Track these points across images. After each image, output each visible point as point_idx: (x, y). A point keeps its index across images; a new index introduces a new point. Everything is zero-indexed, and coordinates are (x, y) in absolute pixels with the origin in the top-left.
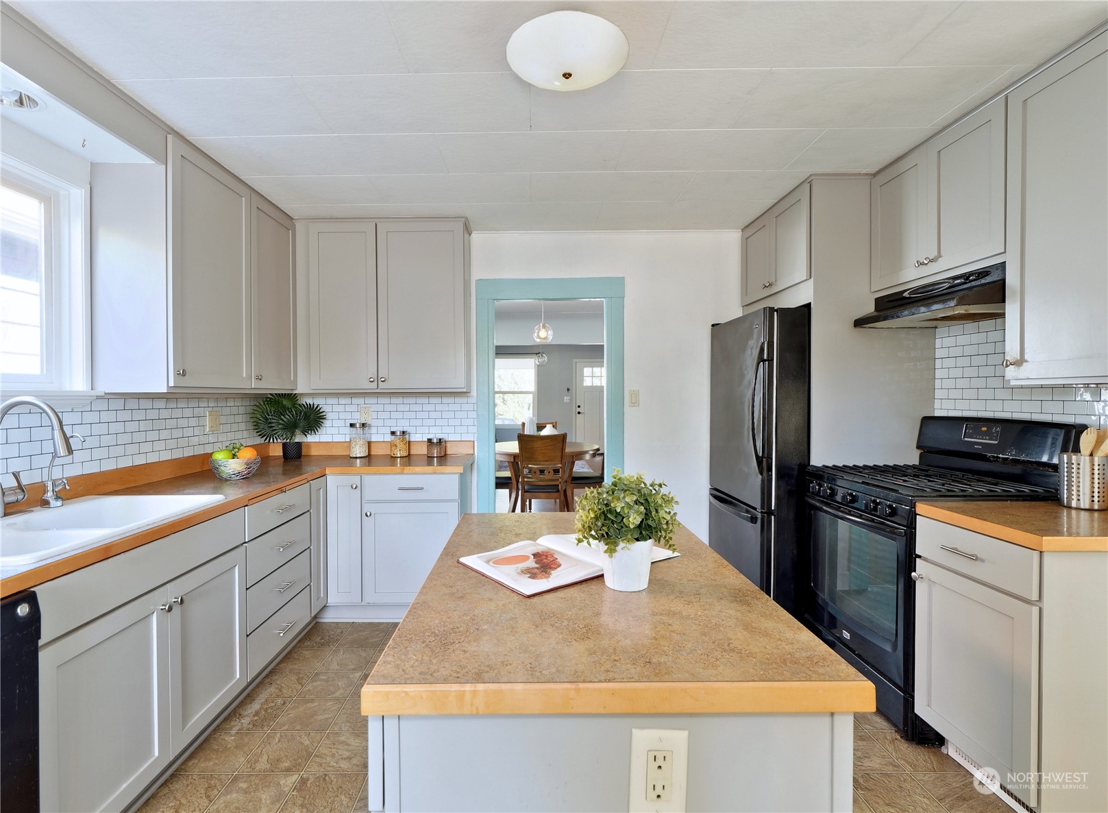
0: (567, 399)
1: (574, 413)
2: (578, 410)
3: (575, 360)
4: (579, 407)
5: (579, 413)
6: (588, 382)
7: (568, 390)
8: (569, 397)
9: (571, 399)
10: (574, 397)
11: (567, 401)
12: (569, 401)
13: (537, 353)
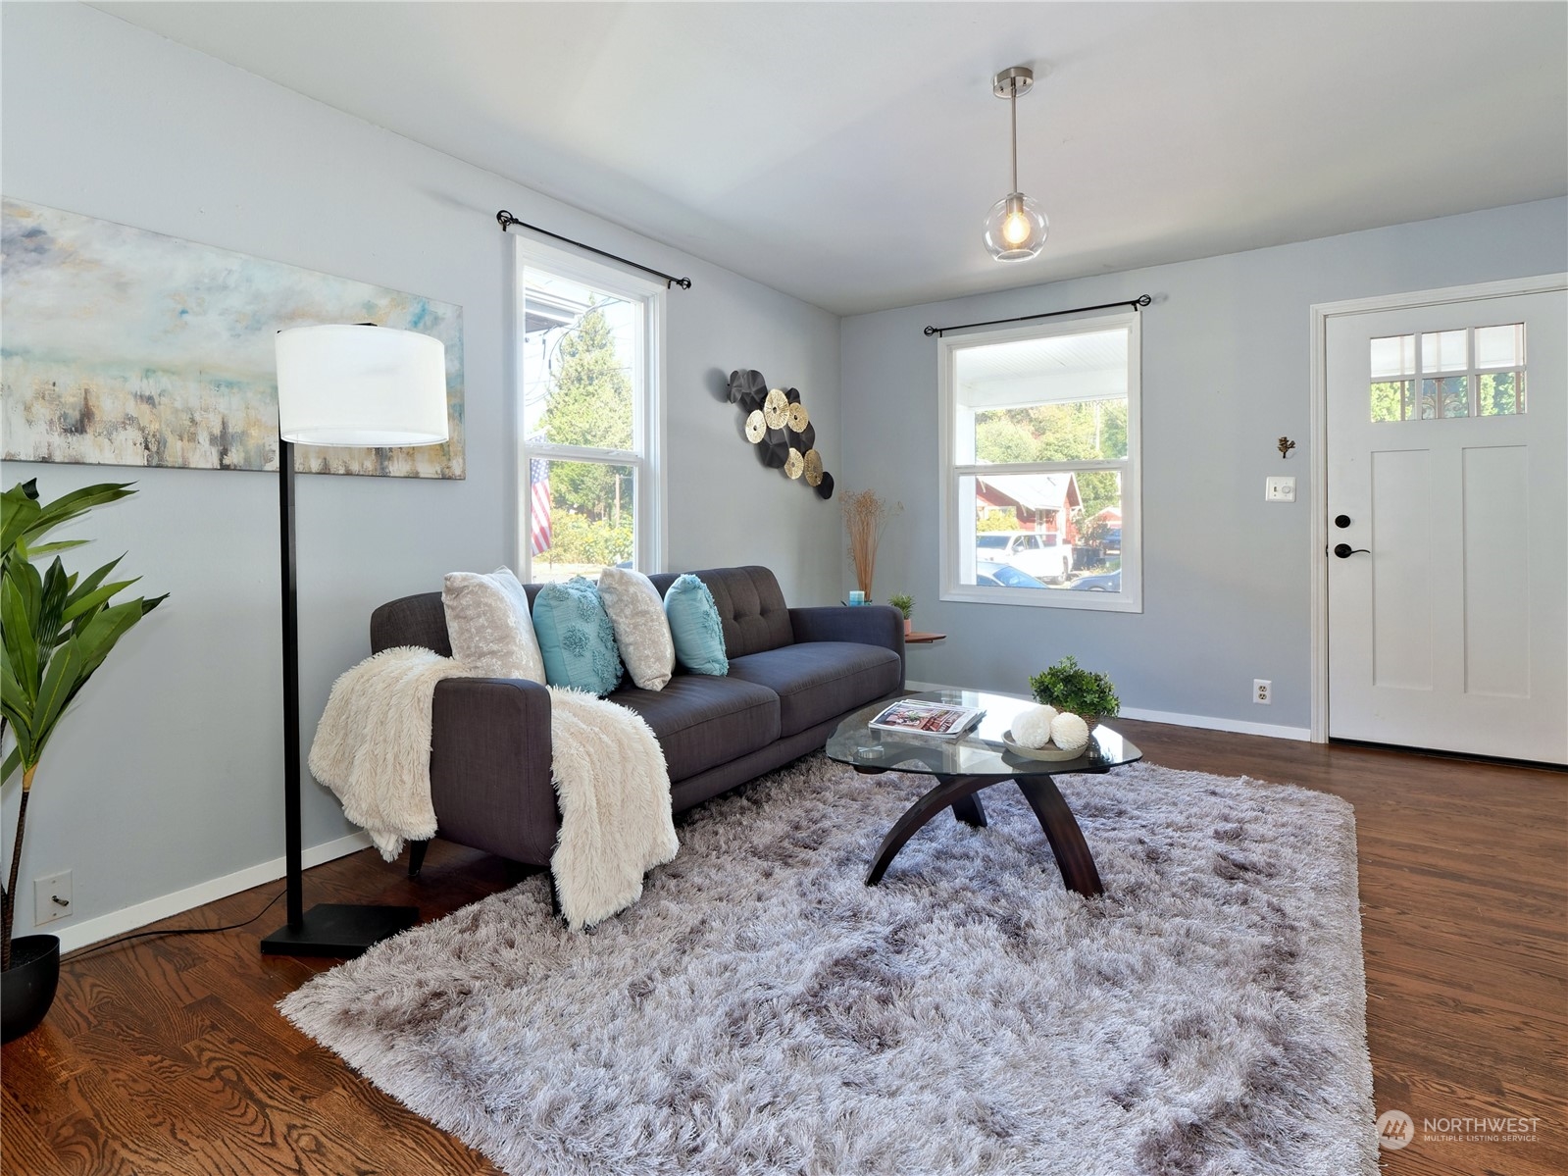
0: (1277, 489)
1: (1316, 551)
2: (1339, 536)
3: (1319, 308)
4: (1343, 521)
5: (1343, 551)
7: (1285, 445)
8: (1290, 482)
9: (1301, 490)
10: (1316, 480)
11: (1279, 496)
12: (1291, 497)
13: (1133, 303)
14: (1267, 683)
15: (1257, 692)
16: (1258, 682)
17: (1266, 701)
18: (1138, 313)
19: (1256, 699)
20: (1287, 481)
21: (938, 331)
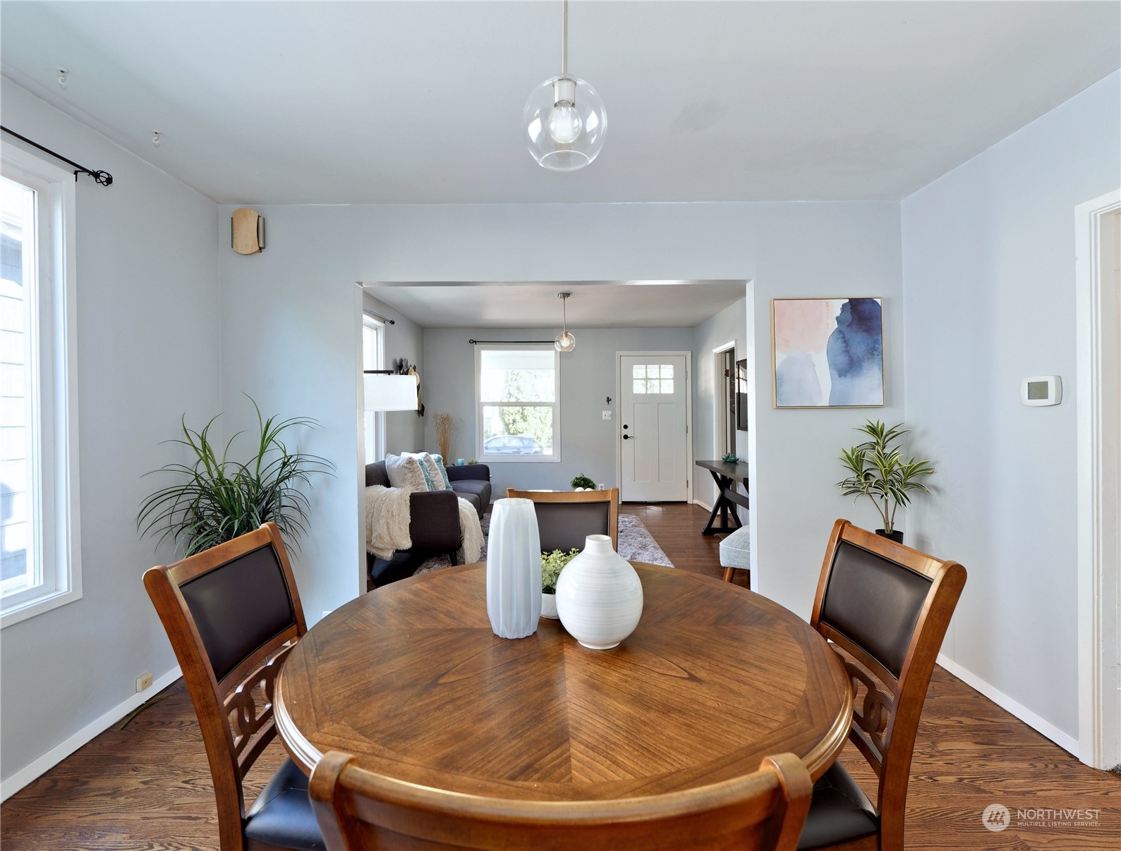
0: (606, 415)
1: (618, 437)
2: (625, 432)
3: (618, 353)
4: (626, 427)
5: (626, 437)
6: (639, 388)
7: (609, 400)
8: (610, 413)
9: (613, 416)
10: (618, 412)
11: (607, 418)
12: (610, 418)
16: (600, 485)
20: (609, 413)
21: (476, 342)
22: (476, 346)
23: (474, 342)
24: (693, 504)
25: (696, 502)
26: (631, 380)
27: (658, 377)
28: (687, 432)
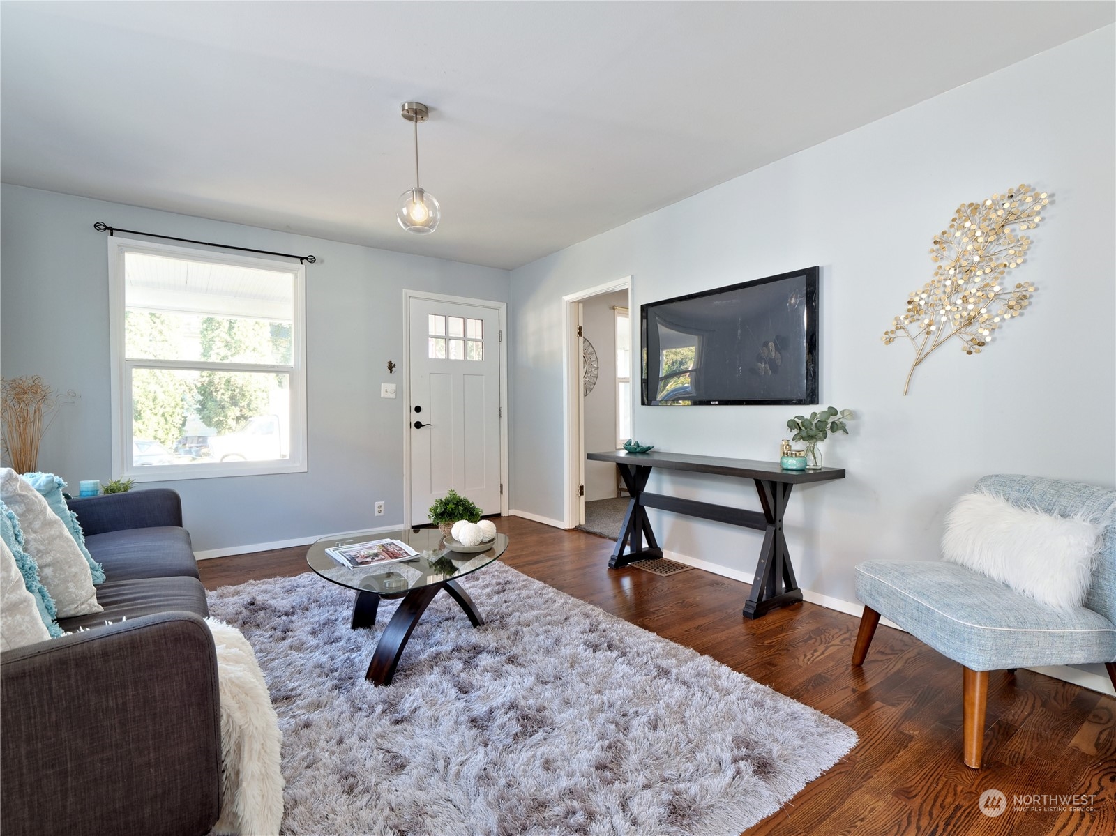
0: (387, 390)
1: (405, 425)
2: (416, 417)
3: (407, 293)
4: (418, 409)
5: (418, 425)
6: (435, 351)
7: (391, 366)
8: (394, 387)
9: (399, 391)
10: (406, 385)
11: (389, 395)
12: (393, 396)
13: (302, 259)
14: (382, 503)
15: (377, 509)
16: (377, 504)
17: (382, 514)
18: (303, 266)
19: (376, 514)
20: (392, 387)
21: (111, 229)
22: (114, 241)
23: (107, 228)
24: (509, 516)
25: (513, 512)
26: (425, 336)
27: (462, 336)
28: (501, 416)
